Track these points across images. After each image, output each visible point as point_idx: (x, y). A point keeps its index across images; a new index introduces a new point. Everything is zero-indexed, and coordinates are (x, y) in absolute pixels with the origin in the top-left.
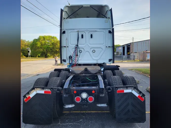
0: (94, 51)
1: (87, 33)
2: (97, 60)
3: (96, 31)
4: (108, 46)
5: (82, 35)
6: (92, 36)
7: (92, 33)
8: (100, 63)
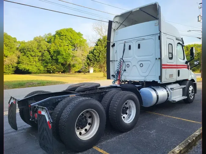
0: (141, 65)
1: (134, 43)
2: (145, 77)
3: (144, 39)
4: (158, 58)
5: (130, 46)
6: (139, 46)
7: (139, 42)
8: (149, 81)
